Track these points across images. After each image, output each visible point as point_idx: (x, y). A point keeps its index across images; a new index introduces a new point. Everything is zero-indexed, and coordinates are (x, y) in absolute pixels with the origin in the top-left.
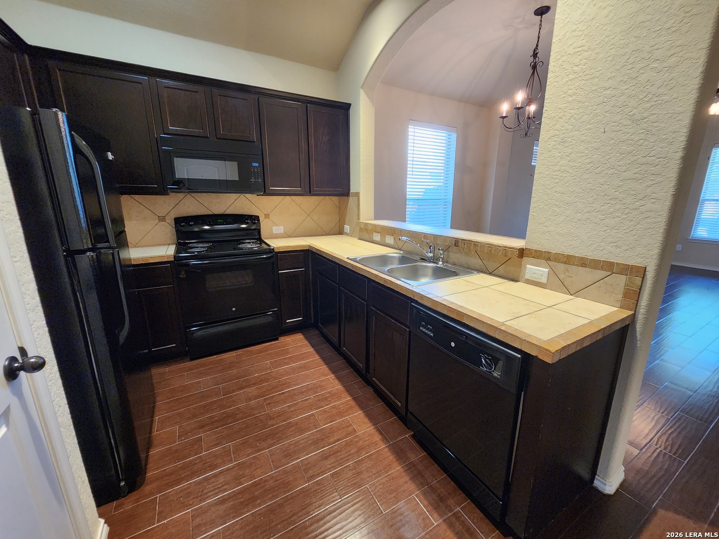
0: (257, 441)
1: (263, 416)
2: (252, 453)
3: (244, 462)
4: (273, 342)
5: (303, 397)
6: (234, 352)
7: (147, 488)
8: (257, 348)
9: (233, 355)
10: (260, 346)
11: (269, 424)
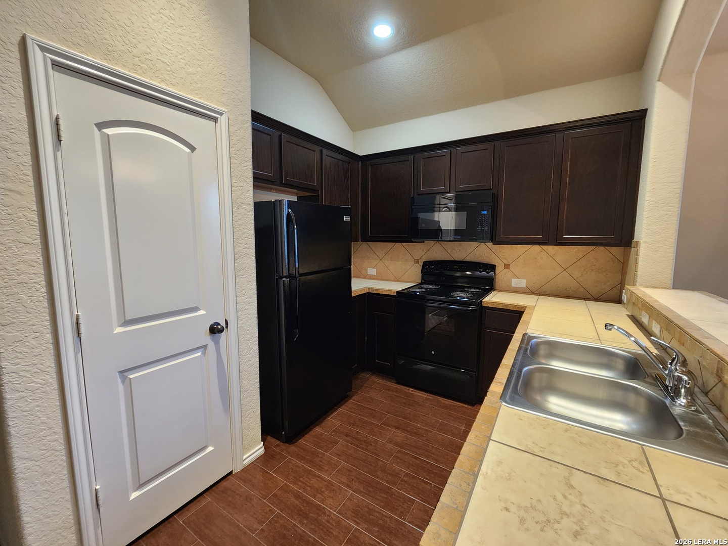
0: (357, 478)
1: (381, 463)
2: (343, 483)
3: (333, 484)
4: (466, 406)
5: (426, 477)
6: (427, 394)
7: (292, 448)
8: (446, 403)
9: (424, 396)
10: (452, 401)
11: (378, 473)
